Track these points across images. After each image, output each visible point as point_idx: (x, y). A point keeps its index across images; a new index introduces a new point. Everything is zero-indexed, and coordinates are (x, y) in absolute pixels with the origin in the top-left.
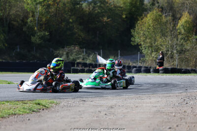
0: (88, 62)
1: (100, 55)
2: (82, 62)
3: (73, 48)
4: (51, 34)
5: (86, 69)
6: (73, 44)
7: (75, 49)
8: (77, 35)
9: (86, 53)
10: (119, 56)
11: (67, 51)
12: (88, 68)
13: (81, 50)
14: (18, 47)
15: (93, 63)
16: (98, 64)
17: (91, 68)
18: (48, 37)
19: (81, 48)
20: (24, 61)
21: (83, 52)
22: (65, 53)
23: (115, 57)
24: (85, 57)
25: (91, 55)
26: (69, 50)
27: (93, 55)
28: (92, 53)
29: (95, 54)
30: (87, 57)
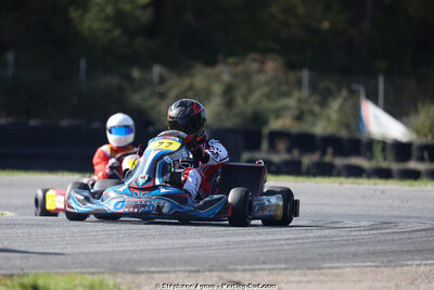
0: (320, 129)
1: (373, 98)
2: (296, 128)
3: (255, 66)
5: (307, 160)
6: (254, 49)
7: (261, 71)
8: (274, 10)
9: (313, 87)
11: (226, 77)
12: (315, 157)
13: (292, 76)
14: (10, 56)
15: (344, 133)
16: (364, 137)
17: (328, 159)
18: (145, 17)
19: (291, 66)
20: (33, 122)
21: (299, 84)
22: (217, 88)
24: (305, 107)
25: (335, 98)
26: (235, 76)
27: (346, 99)
28: (340, 90)
29: (353, 93)
30: (317, 109)
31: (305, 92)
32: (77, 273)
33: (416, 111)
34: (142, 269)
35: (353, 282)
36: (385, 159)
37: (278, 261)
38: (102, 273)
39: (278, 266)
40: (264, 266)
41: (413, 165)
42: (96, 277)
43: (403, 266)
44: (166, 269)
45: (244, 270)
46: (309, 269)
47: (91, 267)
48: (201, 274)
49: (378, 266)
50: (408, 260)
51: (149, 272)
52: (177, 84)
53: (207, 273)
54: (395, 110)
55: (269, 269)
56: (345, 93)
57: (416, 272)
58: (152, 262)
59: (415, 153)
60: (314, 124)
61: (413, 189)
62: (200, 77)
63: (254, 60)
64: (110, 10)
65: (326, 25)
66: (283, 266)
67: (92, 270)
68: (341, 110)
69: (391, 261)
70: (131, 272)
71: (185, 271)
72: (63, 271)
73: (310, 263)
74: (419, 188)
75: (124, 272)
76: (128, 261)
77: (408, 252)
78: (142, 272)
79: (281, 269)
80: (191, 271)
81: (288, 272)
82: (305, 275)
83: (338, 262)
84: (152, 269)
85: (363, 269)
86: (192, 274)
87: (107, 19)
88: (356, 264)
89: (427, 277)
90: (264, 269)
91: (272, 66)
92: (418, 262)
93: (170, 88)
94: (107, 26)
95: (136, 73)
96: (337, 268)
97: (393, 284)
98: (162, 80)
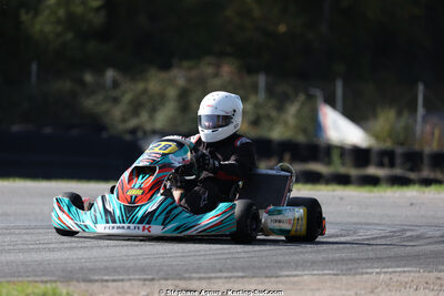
0: (277, 133)
1: (331, 102)
3: (210, 70)
4: (109, 6)
7: (216, 75)
9: (270, 92)
10: (421, 111)
11: (181, 82)
13: (248, 80)
15: (301, 139)
16: (322, 142)
18: (98, 19)
21: (255, 88)
22: (172, 92)
23: (399, 114)
24: (262, 112)
25: (293, 102)
26: (189, 80)
27: (303, 104)
28: (297, 95)
29: (311, 97)
30: (274, 113)
31: (262, 96)
32: (30, 282)
33: (375, 116)
34: (96, 278)
35: (312, 290)
36: (343, 164)
37: (234, 269)
38: (55, 281)
39: (236, 274)
40: (220, 274)
41: (372, 171)
42: (49, 286)
43: (362, 274)
44: (121, 277)
45: (200, 279)
46: (267, 277)
47: (43, 275)
48: (156, 282)
49: (338, 275)
50: (368, 268)
51: (103, 281)
52: (131, 89)
53: (162, 282)
54: (354, 114)
55: (226, 278)
56: (302, 97)
57: (375, 281)
58: (106, 270)
59: (374, 158)
60: (270, 129)
61: (373, 195)
62: (154, 82)
63: (209, 64)
64: (61, 12)
65: (282, 28)
66: (241, 274)
67: (45, 279)
68: (298, 115)
69: (350, 269)
70: (84, 281)
71: (140, 279)
72: (15, 279)
73: (267, 271)
74: (378, 194)
75: (78, 281)
76: (81, 269)
77: (367, 259)
78: (97, 281)
79: (238, 277)
80: (145, 280)
81: (245, 280)
82: (262, 283)
83: (296, 270)
84: (106, 278)
85: (322, 277)
86: (147, 283)
87: (59, 22)
88: (315, 272)
89: (387, 285)
90: (220, 278)
91: (227, 70)
92: (378, 270)
93: (124, 93)
94: (59, 29)
95: (88, 78)
96: (296, 276)
97: (352, 293)
98: (116, 85)
